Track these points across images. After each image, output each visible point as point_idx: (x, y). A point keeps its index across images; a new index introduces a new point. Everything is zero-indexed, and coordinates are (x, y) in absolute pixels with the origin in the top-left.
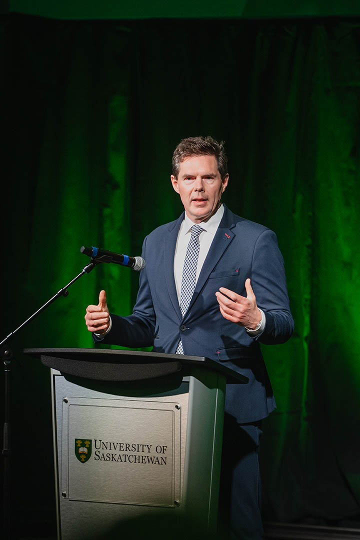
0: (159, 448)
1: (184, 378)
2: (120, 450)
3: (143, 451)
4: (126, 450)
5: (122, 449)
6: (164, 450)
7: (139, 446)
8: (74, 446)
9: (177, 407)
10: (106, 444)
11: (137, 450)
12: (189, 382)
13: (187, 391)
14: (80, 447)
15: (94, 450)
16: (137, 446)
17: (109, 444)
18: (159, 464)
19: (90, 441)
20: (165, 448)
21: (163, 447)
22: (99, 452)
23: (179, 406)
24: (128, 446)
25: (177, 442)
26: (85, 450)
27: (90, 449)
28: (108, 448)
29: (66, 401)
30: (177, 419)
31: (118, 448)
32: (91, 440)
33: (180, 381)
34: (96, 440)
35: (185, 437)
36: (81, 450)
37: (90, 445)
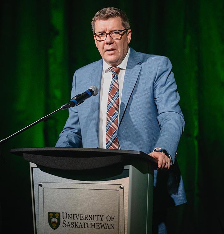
0: (109, 217)
1: (125, 166)
2: (81, 219)
3: (97, 220)
4: (85, 219)
5: (82, 219)
6: (112, 218)
7: (95, 216)
8: (48, 218)
9: (121, 187)
10: (70, 215)
11: (93, 219)
12: (129, 169)
13: (128, 177)
14: (52, 218)
15: (62, 220)
16: (93, 216)
17: (72, 215)
18: (109, 228)
19: (59, 213)
20: (113, 217)
21: (112, 216)
22: (66, 221)
23: (122, 186)
24: (86, 217)
25: (121, 213)
26: (56, 220)
27: (59, 219)
28: (72, 218)
29: (41, 186)
30: (121, 196)
31: (79, 218)
32: (60, 213)
33: (123, 169)
34: (63, 213)
35: (127, 209)
36: (53, 220)
37: (59, 216)
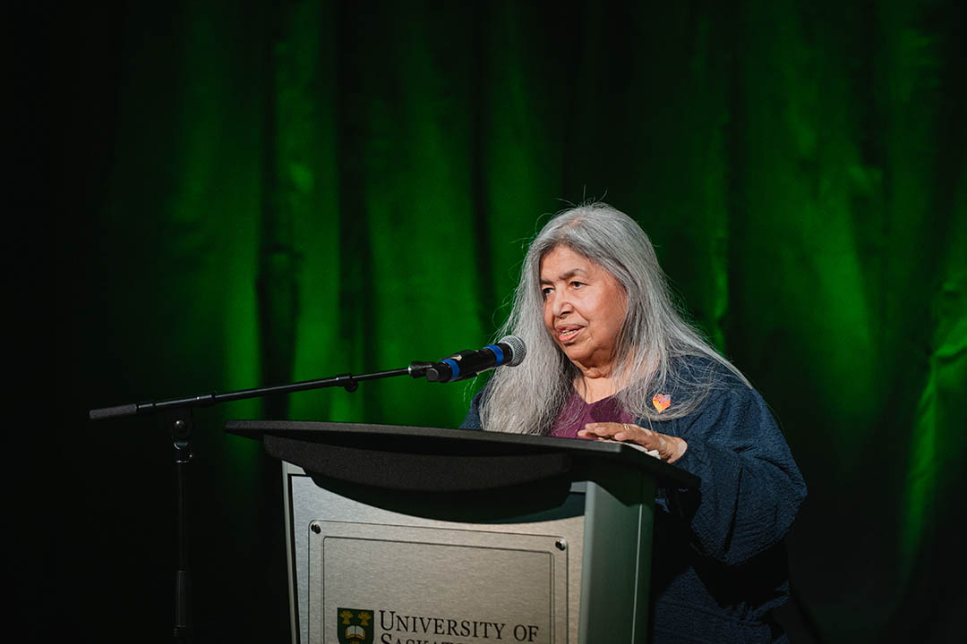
0: (520, 630)
1: (574, 484)
2: (436, 632)
3: (486, 636)
4: (449, 634)
5: (440, 631)
6: (531, 633)
7: (478, 625)
8: (336, 624)
9: (558, 545)
10: (404, 620)
11: (472, 633)
12: (584, 494)
13: (582, 514)
14: (349, 626)
15: (378, 631)
16: (472, 625)
17: (411, 620)
19: (371, 613)
20: (534, 630)
21: (530, 627)
22: (390, 636)
23: (563, 542)
24: (452, 624)
25: (559, 619)
26: (360, 632)
27: (369, 630)
28: (411, 628)
29: (316, 529)
30: (559, 570)
31: (431, 628)
32: (373, 611)
33: (566, 492)
34: (382, 612)
35: (578, 609)
36: (351, 631)
37: (371, 621)
